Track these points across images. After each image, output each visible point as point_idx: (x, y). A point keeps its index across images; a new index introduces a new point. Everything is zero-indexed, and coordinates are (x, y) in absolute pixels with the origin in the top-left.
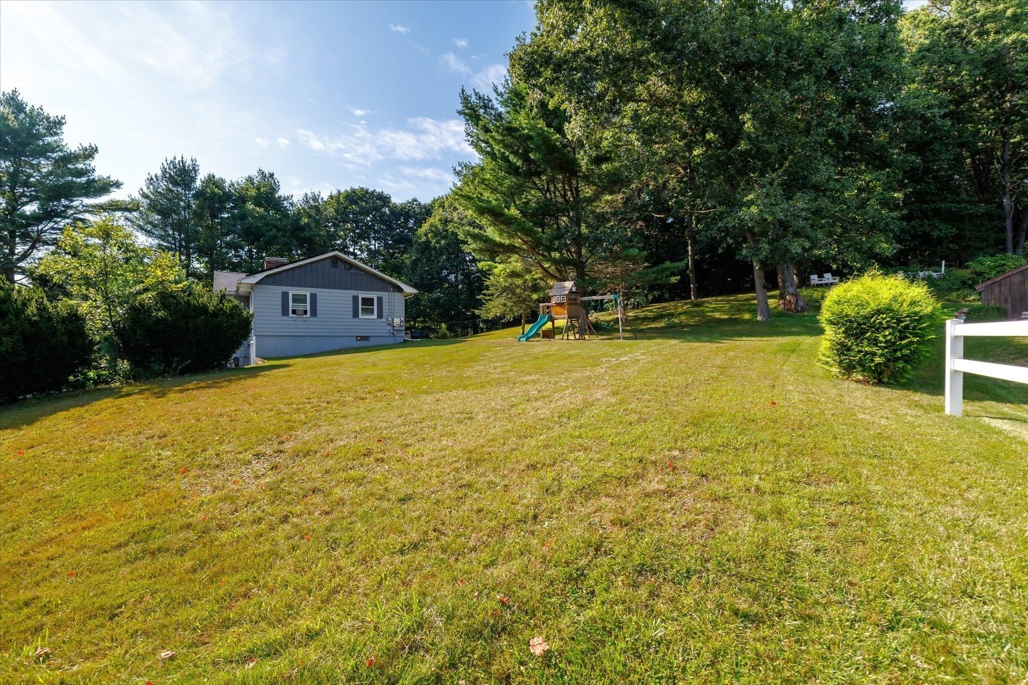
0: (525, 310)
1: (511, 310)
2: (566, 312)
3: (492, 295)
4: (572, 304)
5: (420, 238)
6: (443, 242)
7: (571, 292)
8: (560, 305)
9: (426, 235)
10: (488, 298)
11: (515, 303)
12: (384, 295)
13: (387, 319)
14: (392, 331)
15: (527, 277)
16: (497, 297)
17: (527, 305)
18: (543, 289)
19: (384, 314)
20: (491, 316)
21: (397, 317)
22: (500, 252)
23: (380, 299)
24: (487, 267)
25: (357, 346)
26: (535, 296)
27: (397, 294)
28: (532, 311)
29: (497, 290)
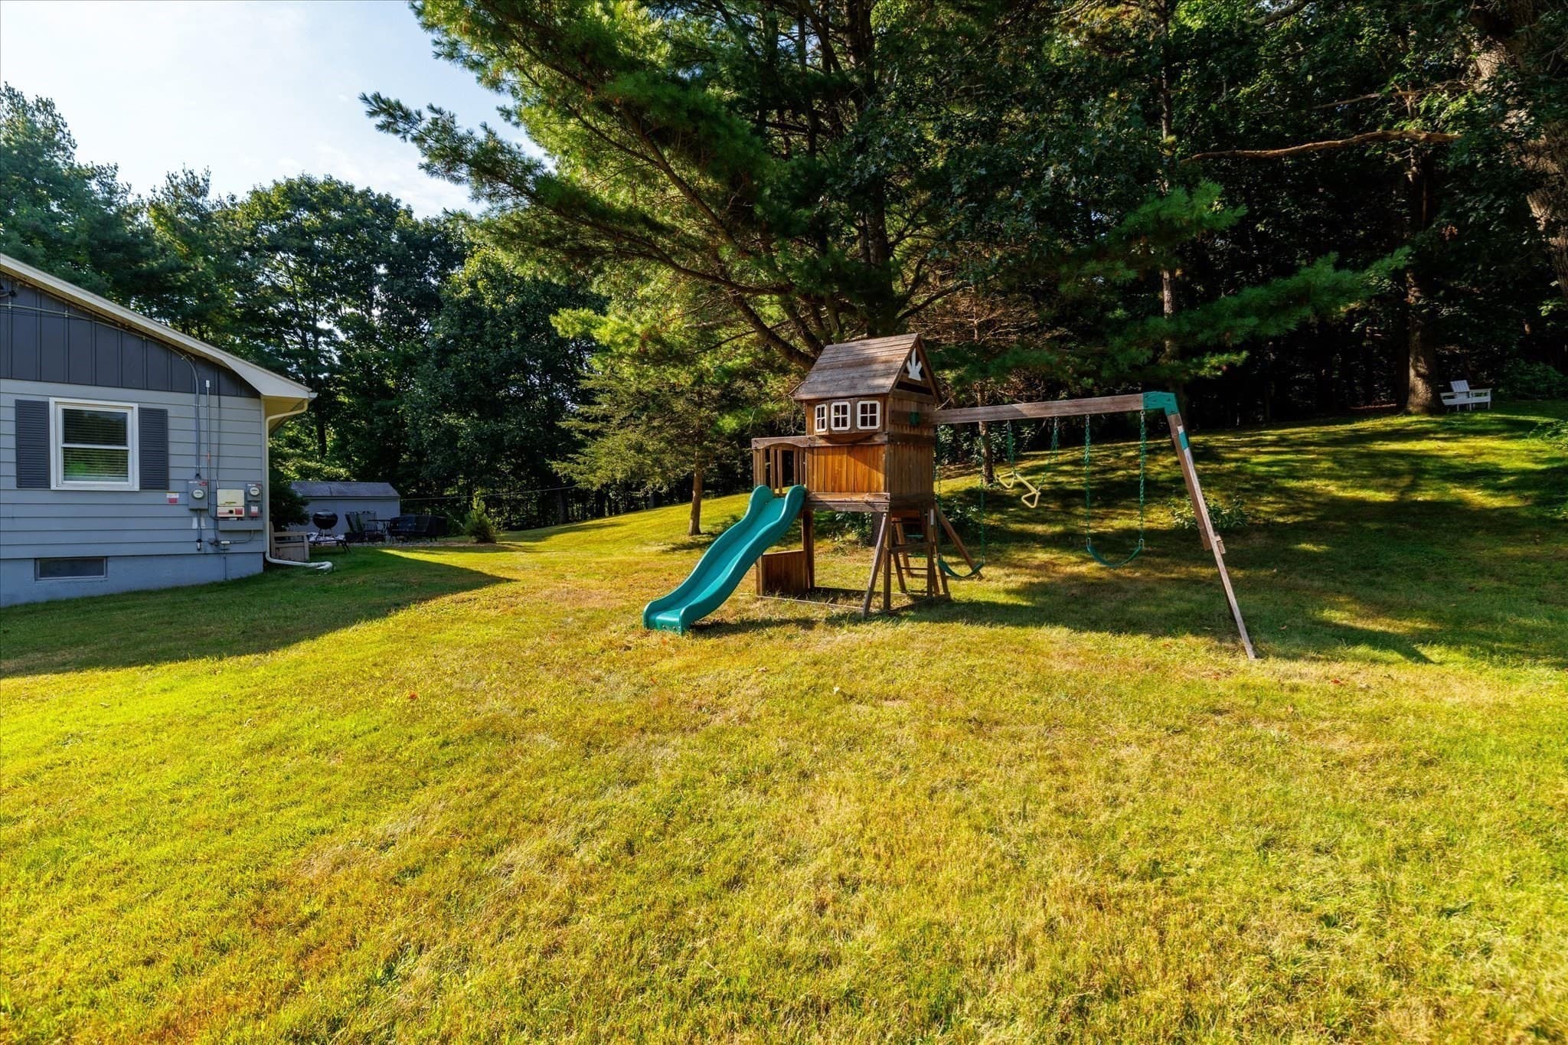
0: (700, 465)
1: (658, 462)
2: (880, 478)
3: (606, 418)
4: (906, 440)
5: (457, 289)
6: (511, 299)
7: (904, 385)
8: (853, 443)
9: (473, 284)
10: (591, 427)
11: (670, 442)
12: (177, 405)
13: (188, 492)
14: (209, 535)
15: (706, 362)
16: (621, 426)
17: (708, 449)
18: (754, 402)
19: (173, 474)
20: (597, 480)
21: (231, 485)
22: (602, 252)
23: (155, 423)
24: (579, 329)
25: (42, 598)
26: (729, 423)
27: (234, 405)
28: (721, 466)
29: (619, 404)
